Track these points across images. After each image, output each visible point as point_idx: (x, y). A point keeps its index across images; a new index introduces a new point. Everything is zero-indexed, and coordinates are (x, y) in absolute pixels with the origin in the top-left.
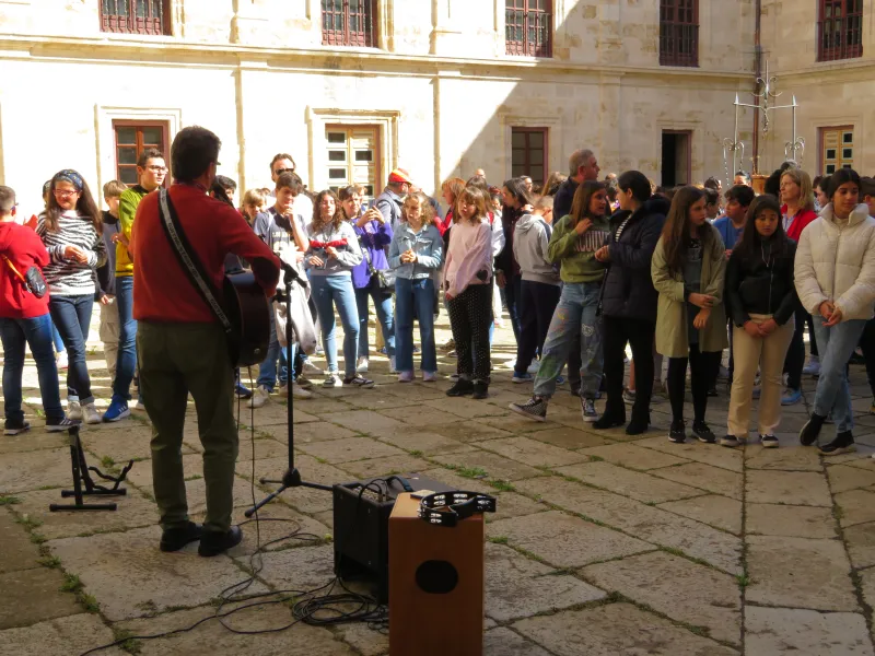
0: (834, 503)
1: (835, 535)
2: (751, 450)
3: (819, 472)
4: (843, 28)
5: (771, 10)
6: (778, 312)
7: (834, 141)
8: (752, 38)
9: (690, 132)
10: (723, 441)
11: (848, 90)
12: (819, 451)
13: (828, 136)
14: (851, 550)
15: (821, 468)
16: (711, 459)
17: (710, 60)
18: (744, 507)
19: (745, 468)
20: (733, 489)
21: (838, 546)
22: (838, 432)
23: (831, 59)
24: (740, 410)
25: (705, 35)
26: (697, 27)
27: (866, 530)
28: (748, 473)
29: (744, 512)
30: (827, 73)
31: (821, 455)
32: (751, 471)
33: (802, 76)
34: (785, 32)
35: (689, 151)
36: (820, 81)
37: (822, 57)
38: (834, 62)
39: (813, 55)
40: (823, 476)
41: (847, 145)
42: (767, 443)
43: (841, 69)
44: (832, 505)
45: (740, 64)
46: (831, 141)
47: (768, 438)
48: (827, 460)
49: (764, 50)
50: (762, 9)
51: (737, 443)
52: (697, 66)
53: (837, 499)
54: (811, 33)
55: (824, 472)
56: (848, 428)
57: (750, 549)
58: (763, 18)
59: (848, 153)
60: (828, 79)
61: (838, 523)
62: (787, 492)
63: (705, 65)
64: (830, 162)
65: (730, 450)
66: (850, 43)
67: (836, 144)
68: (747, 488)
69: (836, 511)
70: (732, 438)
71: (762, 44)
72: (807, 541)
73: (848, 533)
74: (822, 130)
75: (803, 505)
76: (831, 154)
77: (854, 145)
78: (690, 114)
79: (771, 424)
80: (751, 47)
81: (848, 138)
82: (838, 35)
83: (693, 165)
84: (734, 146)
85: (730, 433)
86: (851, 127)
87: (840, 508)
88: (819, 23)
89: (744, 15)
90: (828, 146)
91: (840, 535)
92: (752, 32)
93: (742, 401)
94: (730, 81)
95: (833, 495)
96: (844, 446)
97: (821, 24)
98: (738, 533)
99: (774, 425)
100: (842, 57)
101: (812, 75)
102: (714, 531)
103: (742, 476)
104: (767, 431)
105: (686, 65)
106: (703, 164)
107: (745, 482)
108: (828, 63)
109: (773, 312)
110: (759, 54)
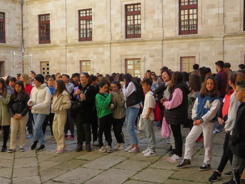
0: (38, 165)
1: (38, 174)
2: (17, 153)
3: (35, 157)
4: (45, 35)
5: (26, 29)
6: (22, 113)
7: (44, 65)
8: (21, 36)
9: (4, 62)
10: (8, 151)
11: (47, 52)
12: (36, 151)
13: (43, 64)
14: (41, 178)
15: (36, 156)
16: (5, 157)
17: (9, 42)
18: (13, 170)
19: (14, 158)
20: (10, 165)
21: (38, 177)
22: (40, 145)
23: (42, 43)
24: (13, 141)
25: (7, 34)
26: (5, 32)
27: (46, 172)
28: (15, 160)
29: (12, 171)
30: (42, 47)
31: (36, 152)
32: (16, 159)
33: (35, 47)
34: (30, 35)
35: (4, 67)
36: (40, 49)
37: (40, 43)
38: (43, 44)
39: (38, 42)
40: (36, 158)
41: (47, 67)
42: (21, 151)
43: (45, 46)
44: (38, 166)
45: (17, 43)
46: (43, 65)
47: (21, 149)
48: (38, 153)
49: (24, 40)
50: (23, 28)
51: (12, 151)
52: (5, 43)
53: (39, 164)
54: (37, 36)
55: (37, 157)
56: (43, 144)
57: (13, 182)
58: (24, 31)
59: (48, 69)
60: (42, 49)
61: (39, 171)
62: (26, 164)
63: (7, 43)
64: (44, 71)
65: (11, 154)
66: (47, 40)
67: (45, 66)
68: (14, 164)
69: (39, 167)
70: (11, 150)
71: (24, 38)
72: (29, 177)
73: (41, 173)
74: (41, 62)
75: (30, 167)
76: (44, 69)
77: (50, 67)
78: (3, 57)
79: (22, 145)
80: (21, 39)
81: (48, 65)
82: (44, 37)
83: (5, 71)
84: (14, 66)
85: (11, 149)
86: (49, 62)
87: (40, 166)
88: (39, 34)
89: (18, 30)
90: (43, 67)
91: (39, 174)
92: (21, 34)
93: (14, 139)
94: (15, 48)
95: (38, 163)
96: (42, 149)
97: (40, 34)
98: (10, 178)
99: (23, 145)
100: (45, 43)
101: (38, 47)
102: (3, 178)
103: (13, 161)
104: (21, 147)
105: (2, 43)
106: (8, 71)
107: (14, 162)
108: (42, 45)
109: (21, 113)
110: (23, 41)
